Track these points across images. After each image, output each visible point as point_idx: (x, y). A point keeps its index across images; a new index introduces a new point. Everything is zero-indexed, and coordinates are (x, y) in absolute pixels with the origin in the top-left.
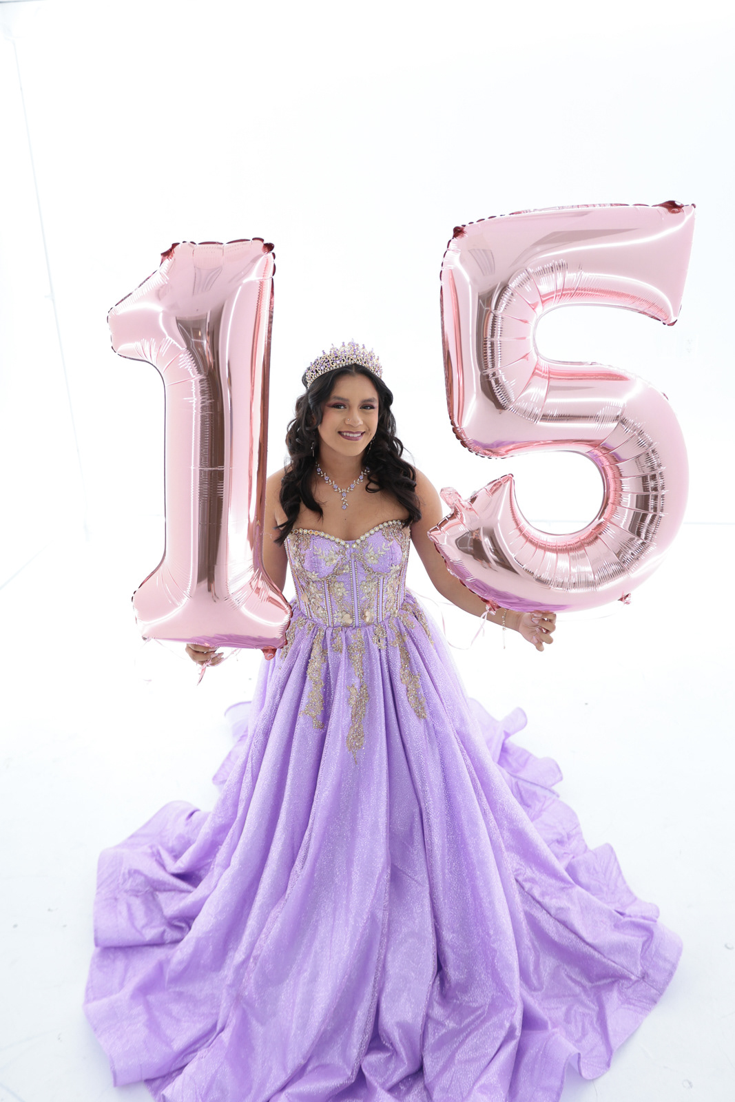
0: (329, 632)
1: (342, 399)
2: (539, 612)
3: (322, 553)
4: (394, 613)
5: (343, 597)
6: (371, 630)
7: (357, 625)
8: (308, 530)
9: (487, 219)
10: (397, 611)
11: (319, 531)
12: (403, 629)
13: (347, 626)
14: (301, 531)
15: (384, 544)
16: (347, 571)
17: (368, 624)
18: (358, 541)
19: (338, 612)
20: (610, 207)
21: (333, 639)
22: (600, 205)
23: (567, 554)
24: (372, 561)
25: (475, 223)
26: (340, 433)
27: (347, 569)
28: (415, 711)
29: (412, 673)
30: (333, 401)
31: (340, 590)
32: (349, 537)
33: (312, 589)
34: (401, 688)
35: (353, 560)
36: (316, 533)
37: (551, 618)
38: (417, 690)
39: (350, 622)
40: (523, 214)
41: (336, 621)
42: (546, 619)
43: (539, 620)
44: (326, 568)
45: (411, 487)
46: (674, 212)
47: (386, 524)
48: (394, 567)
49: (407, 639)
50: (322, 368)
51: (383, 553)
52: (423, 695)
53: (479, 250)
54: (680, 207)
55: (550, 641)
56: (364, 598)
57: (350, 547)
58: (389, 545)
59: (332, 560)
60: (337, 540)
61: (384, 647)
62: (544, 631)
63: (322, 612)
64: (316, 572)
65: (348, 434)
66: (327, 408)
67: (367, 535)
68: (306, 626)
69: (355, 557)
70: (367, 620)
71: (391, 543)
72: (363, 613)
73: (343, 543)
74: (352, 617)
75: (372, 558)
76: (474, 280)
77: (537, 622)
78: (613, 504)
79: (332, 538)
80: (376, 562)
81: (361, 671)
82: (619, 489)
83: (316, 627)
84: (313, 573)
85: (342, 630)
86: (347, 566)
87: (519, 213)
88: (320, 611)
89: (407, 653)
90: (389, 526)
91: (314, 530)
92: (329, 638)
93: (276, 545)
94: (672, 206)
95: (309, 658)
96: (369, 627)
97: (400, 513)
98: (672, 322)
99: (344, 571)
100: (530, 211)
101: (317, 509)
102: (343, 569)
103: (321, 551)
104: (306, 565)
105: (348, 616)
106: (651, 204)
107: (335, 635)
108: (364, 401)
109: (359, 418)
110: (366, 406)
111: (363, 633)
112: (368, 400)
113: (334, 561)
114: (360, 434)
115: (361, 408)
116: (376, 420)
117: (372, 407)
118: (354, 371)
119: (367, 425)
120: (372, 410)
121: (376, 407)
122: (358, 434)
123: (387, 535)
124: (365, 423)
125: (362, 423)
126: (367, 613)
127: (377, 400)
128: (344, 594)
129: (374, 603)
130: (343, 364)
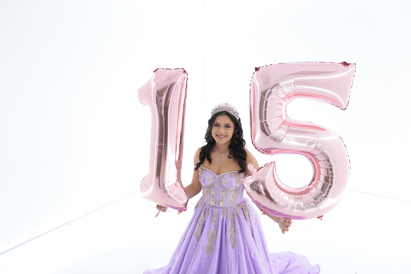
0: (208, 207)
1: (218, 123)
2: (285, 218)
3: (207, 177)
4: (233, 206)
5: (213, 195)
6: (222, 210)
7: (217, 207)
8: (205, 168)
9: (269, 65)
10: (234, 206)
11: (209, 169)
12: (235, 213)
13: (213, 206)
14: (203, 168)
16: (216, 186)
17: (222, 208)
18: (220, 176)
19: (211, 200)
20: (319, 63)
22: (315, 62)
23: (294, 196)
25: (264, 67)
26: (217, 135)
27: (216, 185)
28: (232, 245)
29: (235, 231)
30: (215, 124)
31: (213, 192)
32: (217, 173)
34: (229, 235)
35: (218, 182)
36: (207, 169)
38: (235, 237)
39: (214, 205)
40: (283, 64)
41: (210, 203)
42: (287, 221)
43: (284, 221)
44: (208, 183)
45: (245, 159)
46: (346, 66)
47: (232, 172)
48: (232, 188)
49: (236, 217)
50: (214, 112)
51: (228, 182)
52: (237, 240)
53: (265, 76)
54: (348, 64)
55: (287, 230)
56: (220, 197)
57: (217, 177)
58: (231, 179)
59: (210, 180)
61: (225, 217)
62: (285, 226)
63: (206, 199)
64: (204, 183)
65: (219, 136)
66: (213, 126)
67: (224, 174)
68: (202, 203)
69: (219, 181)
70: (221, 206)
72: (219, 203)
74: (215, 203)
75: (224, 183)
76: (260, 86)
77: (283, 221)
78: (317, 179)
79: (212, 172)
81: (215, 224)
82: (320, 174)
85: (211, 207)
86: (216, 184)
87: (282, 64)
89: (235, 222)
90: (234, 172)
91: (207, 168)
94: (345, 64)
96: (221, 209)
97: (238, 168)
98: (344, 108)
99: (214, 186)
100: (286, 63)
101: (210, 161)
103: (206, 176)
105: (214, 202)
106: (336, 63)
108: (226, 124)
109: (222, 131)
110: (227, 126)
111: (219, 210)
112: (227, 124)
113: (211, 181)
114: (224, 136)
115: (225, 127)
116: (230, 132)
117: (229, 127)
118: (223, 114)
119: (227, 133)
120: (229, 128)
121: (231, 127)
122: (223, 136)
123: (232, 175)
124: (226, 132)
125: (224, 132)
126: (221, 203)
127: (232, 125)
128: (214, 194)
129: (224, 200)
130: (221, 111)
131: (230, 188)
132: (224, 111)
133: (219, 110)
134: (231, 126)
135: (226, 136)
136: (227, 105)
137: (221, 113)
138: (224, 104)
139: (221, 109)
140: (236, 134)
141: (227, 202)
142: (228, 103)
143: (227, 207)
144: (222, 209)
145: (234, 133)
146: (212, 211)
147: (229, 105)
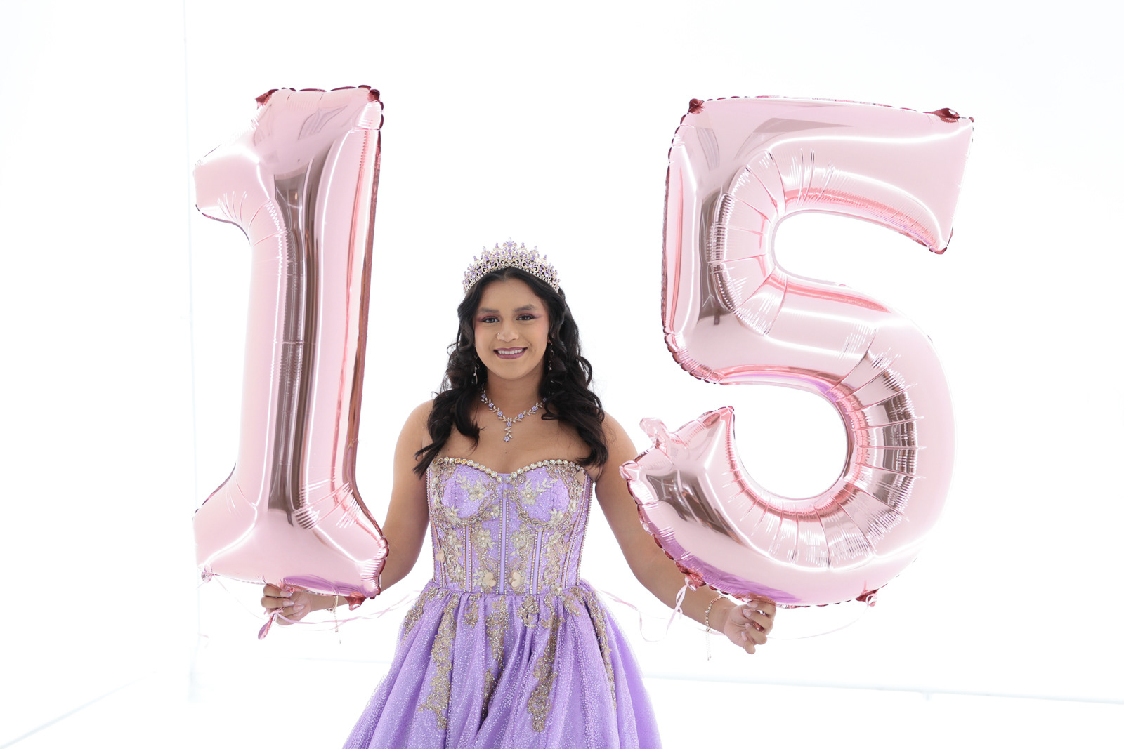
0: (464, 599)
1: (491, 311)
3: (466, 482)
5: (487, 549)
7: (501, 591)
8: (456, 458)
10: (559, 589)
12: (561, 612)
13: (488, 592)
14: (446, 460)
15: (545, 480)
16: (497, 515)
18: (514, 475)
19: (479, 571)
21: (468, 606)
23: (795, 522)
24: (527, 501)
26: (495, 352)
27: (496, 512)
28: (534, 720)
31: (484, 538)
32: (505, 470)
33: (451, 538)
36: (464, 462)
37: (768, 612)
39: (492, 584)
41: (474, 585)
42: (761, 612)
43: (752, 612)
44: (470, 507)
48: (556, 512)
51: (542, 490)
52: (551, 703)
55: (764, 642)
56: (513, 554)
57: (503, 480)
58: (551, 482)
59: (477, 492)
60: (488, 471)
61: (531, 625)
62: (758, 628)
64: (456, 507)
65: (503, 352)
67: (527, 468)
69: (508, 495)
70: (515, 585)
71: (555, 481)
72: (509, 575)
73: (494, 474)
74: (496, 578)
75: (527, 497)
77: (748, 617)
78: (861, 463)
79: (482, 468)
80: (532, 502)
83: (449, 595)
84: (452, 508)
85: (481, 597)
86: (497, 507)
88: (458, 570)
92: (462, 605)
93: (414, 477)
95: (436, 632)
98: (939, 249)
99: (492, 514)
102: (490, 511)
103: (464, 481)
104: (446, 501)
107: (471, 603)
108: (518, 310)
109: (509, 331)
110: (524, 316)
111: (508, 602)
112: (524, 308)
113: (480, 495)
114: (519, 351)
115: (518, 319)
116: (539, 332)
117: (531, 317)
118: (505, 276)
119: (527, 340)
120: (532, 321)
121: (540, 317)
122: (516, 352)
123: (553, 472)
124: (522, 336)
125: (517, 337)
126: (515, 575)
127: (538, 307)
128: (489, 545)
129: (527, 565)
130: (495, 268)
131: (552, 513)
132: (506, 269)
133: (490, 267)
134: (535, 313)
135: (524, 349)
136: (512, 248)
137: (496, 275)
138: (500, 246)
139: (496, 265)
140: (559, 338)
141: (536, 570)
142: (514, 240)
143: (535, 593)
144: (519, 599)
145: (549, 336)
146: (485, 608)
147: (519, 245)
